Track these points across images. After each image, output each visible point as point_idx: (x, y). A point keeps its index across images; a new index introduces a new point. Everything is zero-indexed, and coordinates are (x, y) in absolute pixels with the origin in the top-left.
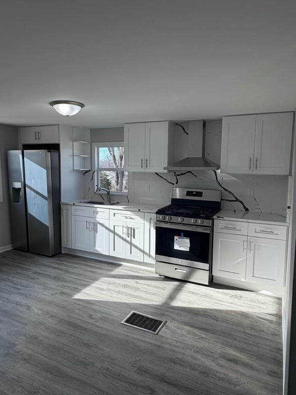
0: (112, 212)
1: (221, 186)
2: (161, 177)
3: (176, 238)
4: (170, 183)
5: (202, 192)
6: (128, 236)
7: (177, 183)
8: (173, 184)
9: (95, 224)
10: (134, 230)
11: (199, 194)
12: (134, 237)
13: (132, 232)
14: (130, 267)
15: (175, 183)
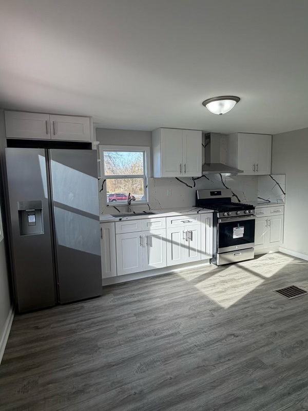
0: (169, 219)
1: (224, 185)
2: (181, 181)
3: (234, 229)
4: (189, 186)
5: (220, 192)
6: (187, 240)
7: (194, 186)
8: (191, 187)
9: (149, 238)
10: (192, 233)
11: (219, 193)
12: (192, 240)
13: (190, 235)
14: (194, 269)
15: (193, 186)
